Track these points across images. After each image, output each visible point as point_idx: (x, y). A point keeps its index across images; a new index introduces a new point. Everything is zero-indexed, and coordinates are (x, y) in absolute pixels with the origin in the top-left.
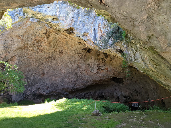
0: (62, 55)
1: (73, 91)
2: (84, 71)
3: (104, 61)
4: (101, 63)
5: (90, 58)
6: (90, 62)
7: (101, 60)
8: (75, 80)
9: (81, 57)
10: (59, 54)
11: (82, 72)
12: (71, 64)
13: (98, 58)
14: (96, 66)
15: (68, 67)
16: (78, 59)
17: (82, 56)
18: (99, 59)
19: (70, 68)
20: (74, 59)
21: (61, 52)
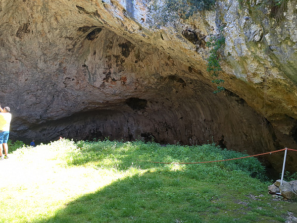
0: (26, 37)
1: (40, 122)
2: (73, 79)
3: (119, 63)
4: (114, 65)
5: (92, 52)
6: (90, 62)
7: (113, 60)
8: (49, 98)
9: (71, 47)
10: (17, 34)
11: (68, 82)
12: (45, 62)
13: (108, 54)
14: (101, 70)
15: (36, 68)
16: (63, 50)
17: (74, 46)
18: (109, 57)
19: (42, 70)
20: (55, 50)
21: (25, 29)
